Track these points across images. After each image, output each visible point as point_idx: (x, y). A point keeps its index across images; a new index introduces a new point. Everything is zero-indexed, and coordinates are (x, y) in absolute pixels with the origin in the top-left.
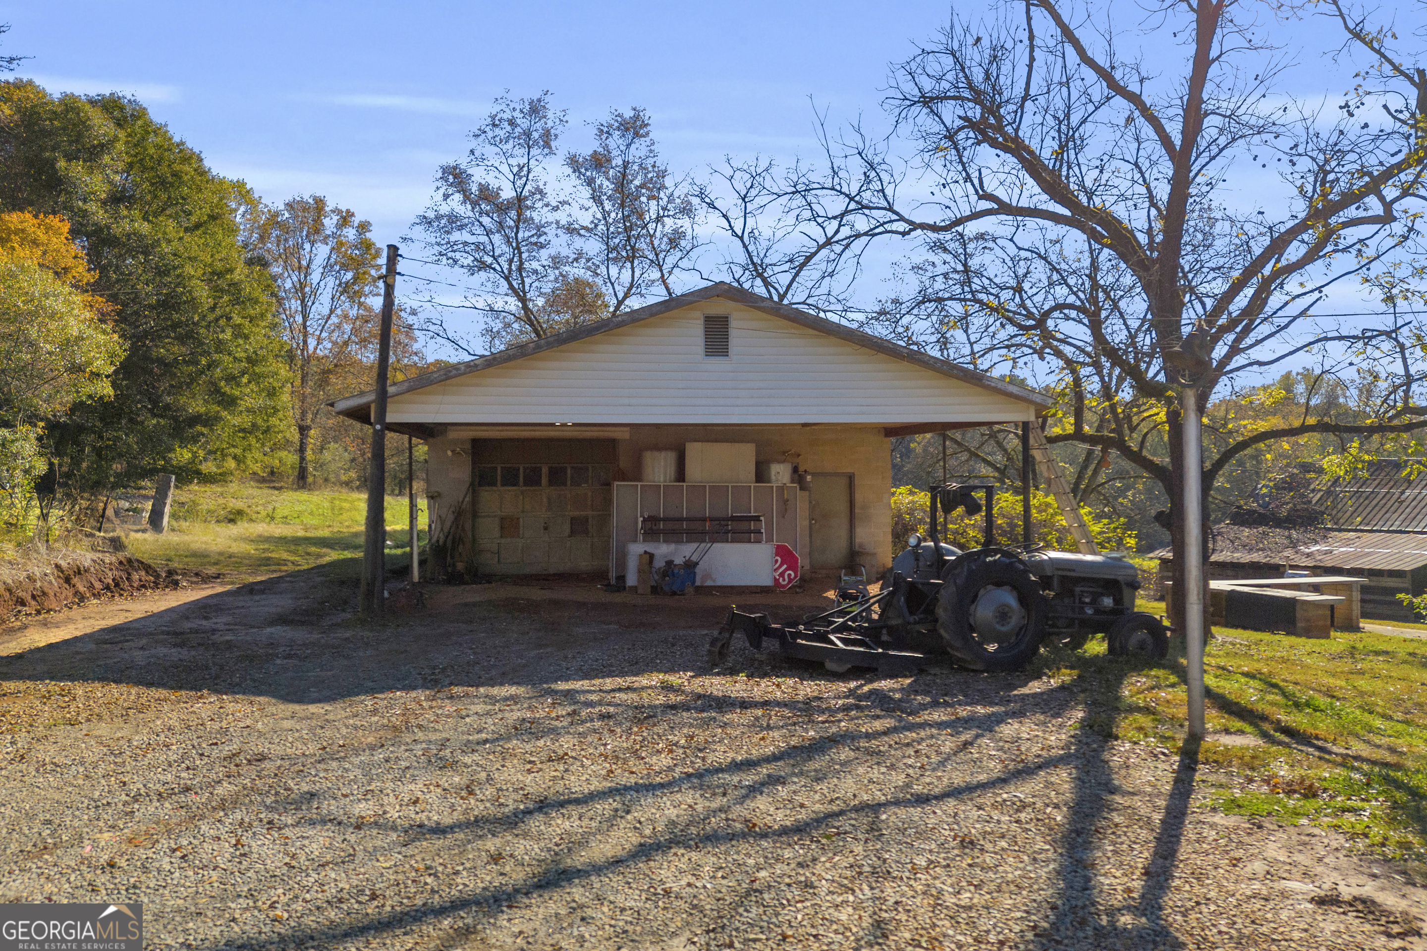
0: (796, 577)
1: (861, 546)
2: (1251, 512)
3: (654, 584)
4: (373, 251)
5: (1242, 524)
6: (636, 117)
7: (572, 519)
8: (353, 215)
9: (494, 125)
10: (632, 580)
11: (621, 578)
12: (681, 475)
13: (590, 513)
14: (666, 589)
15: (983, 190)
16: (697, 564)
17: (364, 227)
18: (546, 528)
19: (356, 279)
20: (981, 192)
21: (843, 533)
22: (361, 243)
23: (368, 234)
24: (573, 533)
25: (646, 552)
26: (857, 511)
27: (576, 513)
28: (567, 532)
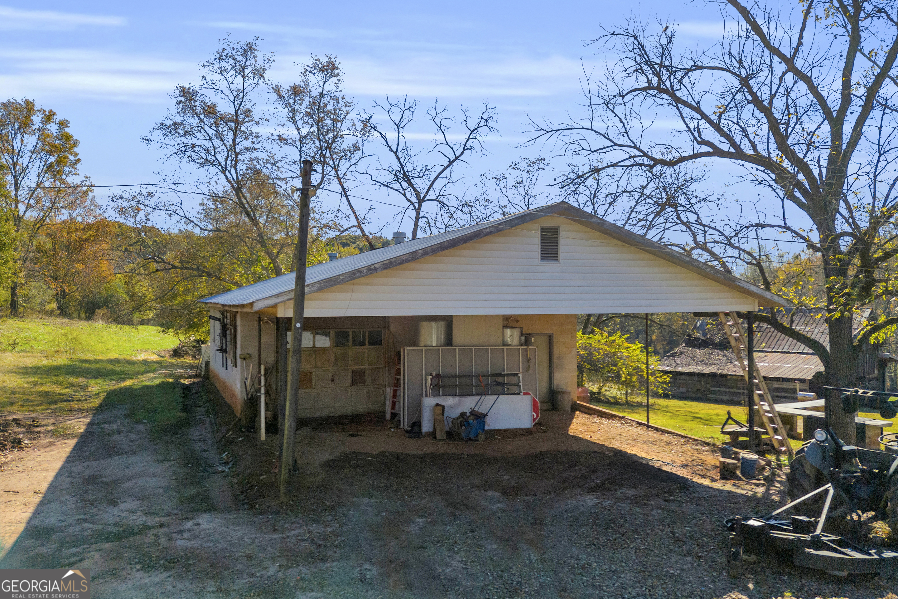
0: (537, 416)
1: (558, 386)
2: (697, 339)
3: (448, 429)
4: (72, 142)
5: (694, 346)
6: (330, 62)
7: (353, 372)
8: (54, 114)
9: (220, 59)
10: (426, 427)
11: (417, 425)
12: (449, 342)
13: (367, 367)
14: (464, 436)
15: (701, 138)
16: (486, 415)
17: (63, 124)
18: (333, 380)
19: (59, 162)
20: (699, 139)
21: (545, 377)
22: (62, 136)
23: (67, 130)
24: (353, 383)
25: (437, 405)
26: (555, 361)
27: (356, 368)
28: (349, 382)
